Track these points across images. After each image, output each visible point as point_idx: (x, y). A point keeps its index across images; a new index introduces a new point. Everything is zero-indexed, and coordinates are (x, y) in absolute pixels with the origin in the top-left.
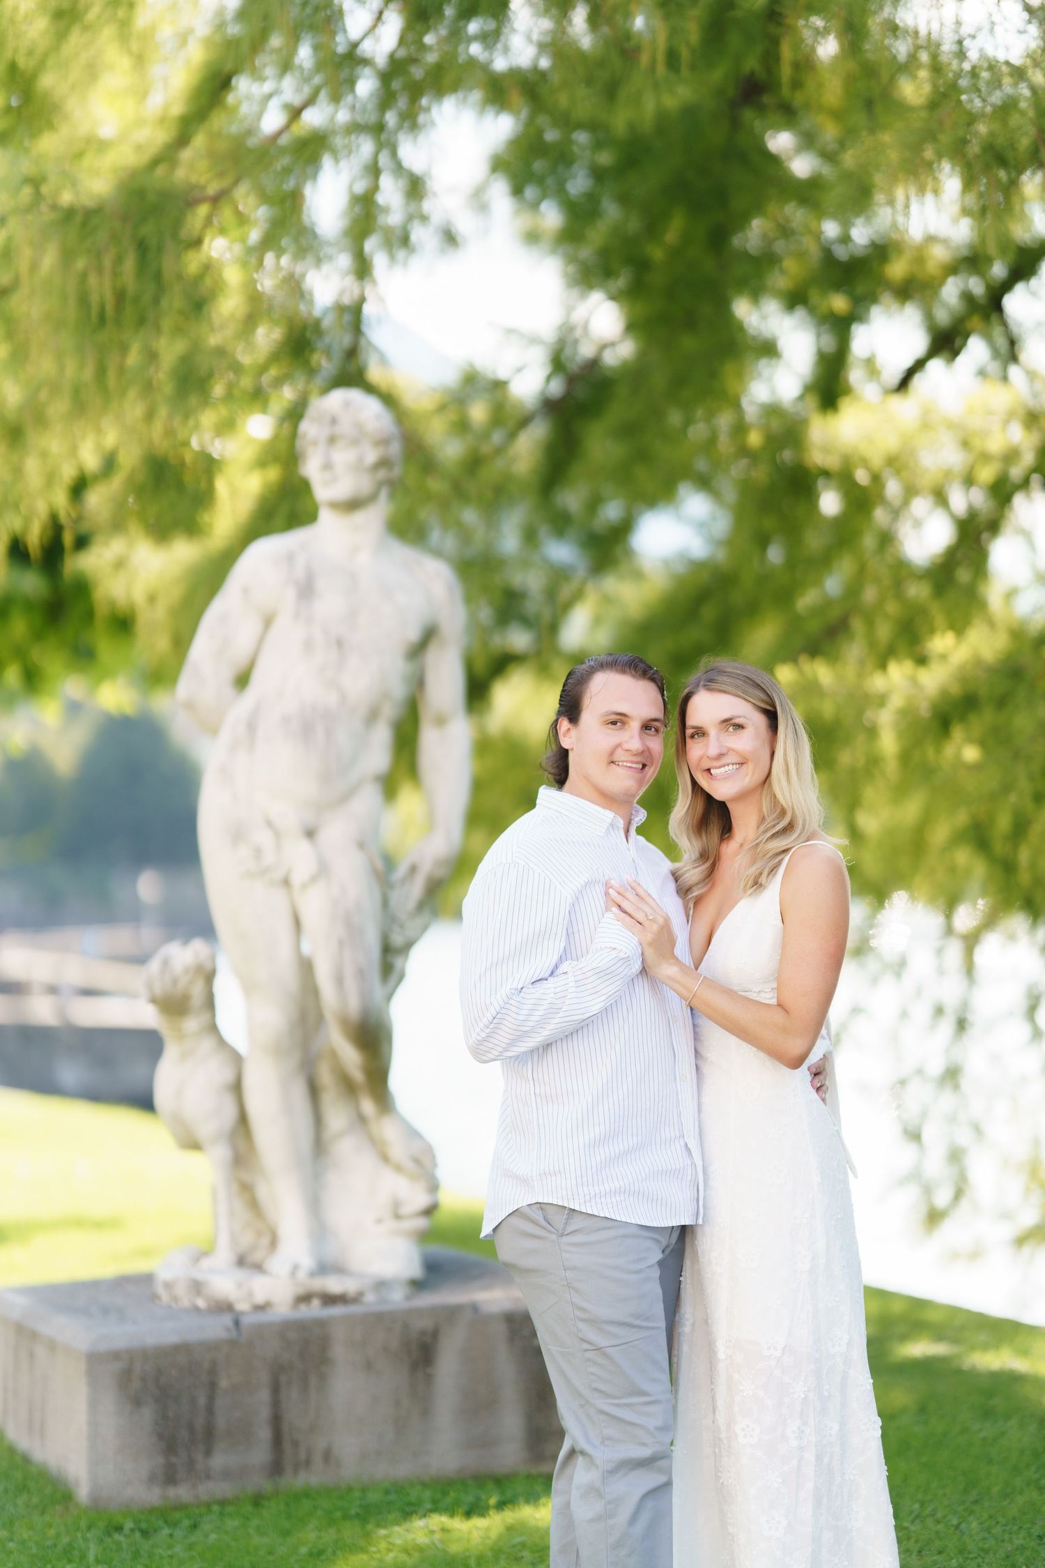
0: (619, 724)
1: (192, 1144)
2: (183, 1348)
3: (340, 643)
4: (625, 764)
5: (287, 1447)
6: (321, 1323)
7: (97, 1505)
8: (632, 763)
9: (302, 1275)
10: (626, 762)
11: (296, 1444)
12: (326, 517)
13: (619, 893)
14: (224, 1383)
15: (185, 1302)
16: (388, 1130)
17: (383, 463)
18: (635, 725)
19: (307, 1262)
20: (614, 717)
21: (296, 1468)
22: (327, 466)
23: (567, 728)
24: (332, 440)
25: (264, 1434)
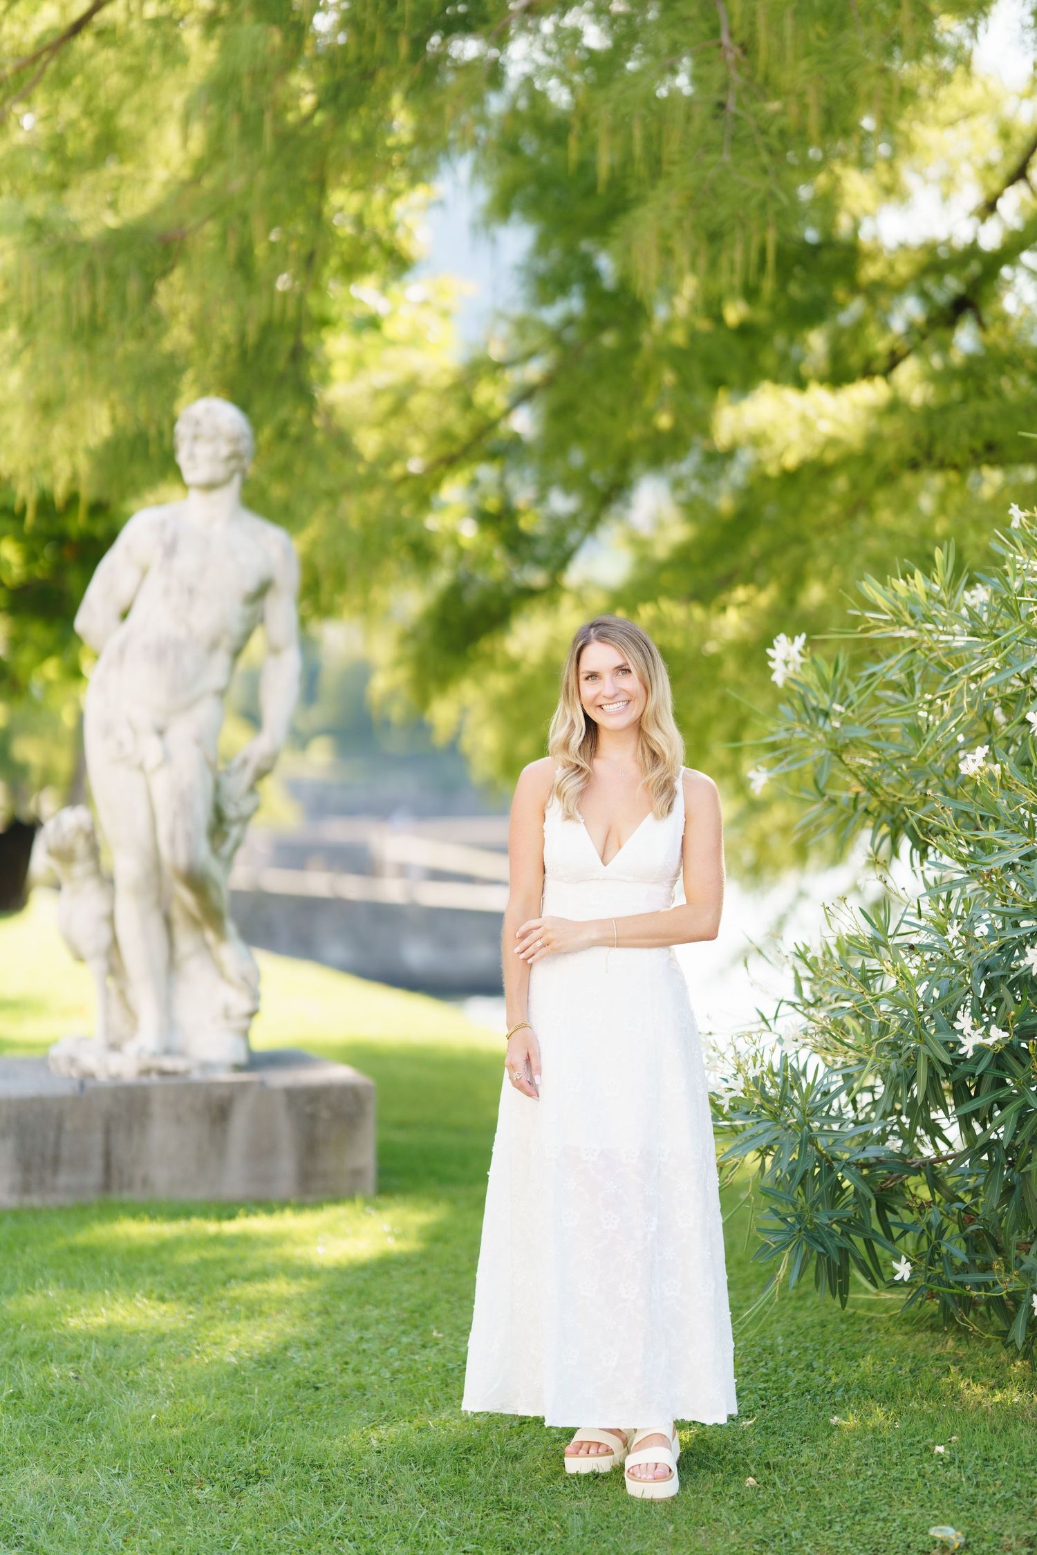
1: (80, 958)
5: (115, 1173)
6: (144, 1088)
11: (121, 1171)
12: (193, 495)
15: (63, 1071)
17: (235, 456)
21: (121, 1190)
25: (97, 1163)
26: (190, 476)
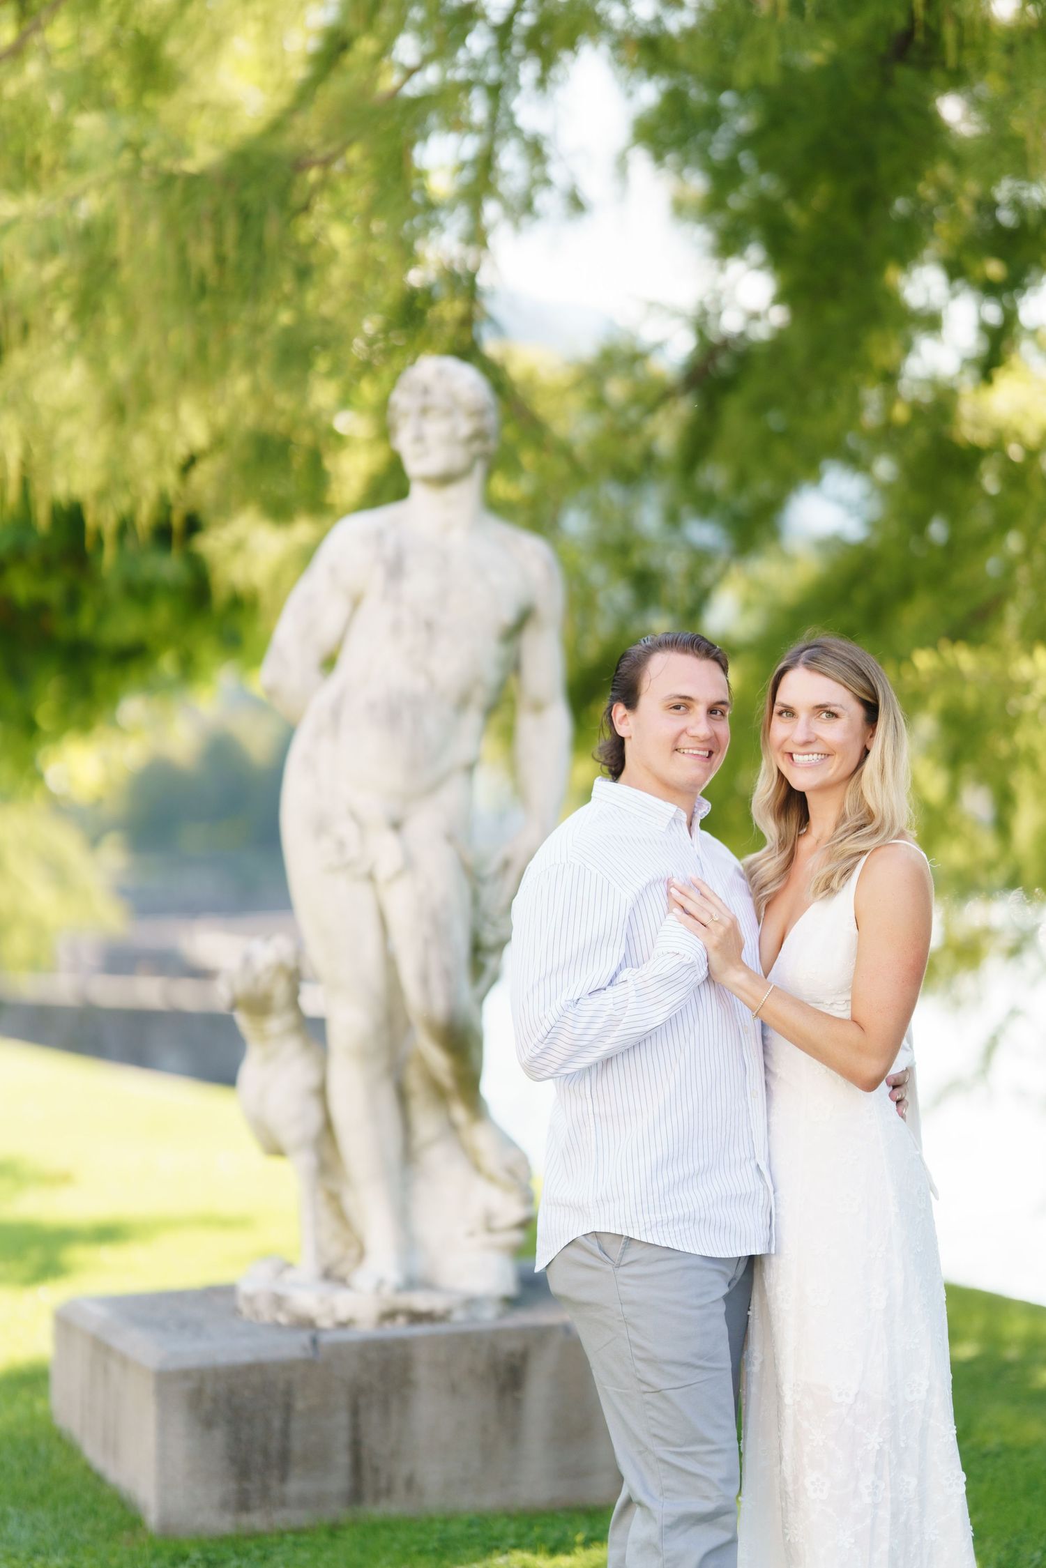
0: (682, 708)
1: (276, 1150)
2: (256, 1367)
3: (429, 626)
4: (691, 751)
5: (367, 1475)
6: (403, 1343)
7: (166, 1530)
8: (699, 750)
9: (387, 1291)
10: (693, 749)
11: (376, 1470)
12: (418, 492)
13: (681, 893)
14: (300, 1405)
15: (267, 1317)
16: (481, 1138)
17: (479, 435)
18: (700, 710)
19: (393, 1276)
20: (677, 701)
21: (377, 1496)
22: (419, 439)
23: (623, 714)
24: (424, 411)
25: (343, 1459)
26: (414, 467)
